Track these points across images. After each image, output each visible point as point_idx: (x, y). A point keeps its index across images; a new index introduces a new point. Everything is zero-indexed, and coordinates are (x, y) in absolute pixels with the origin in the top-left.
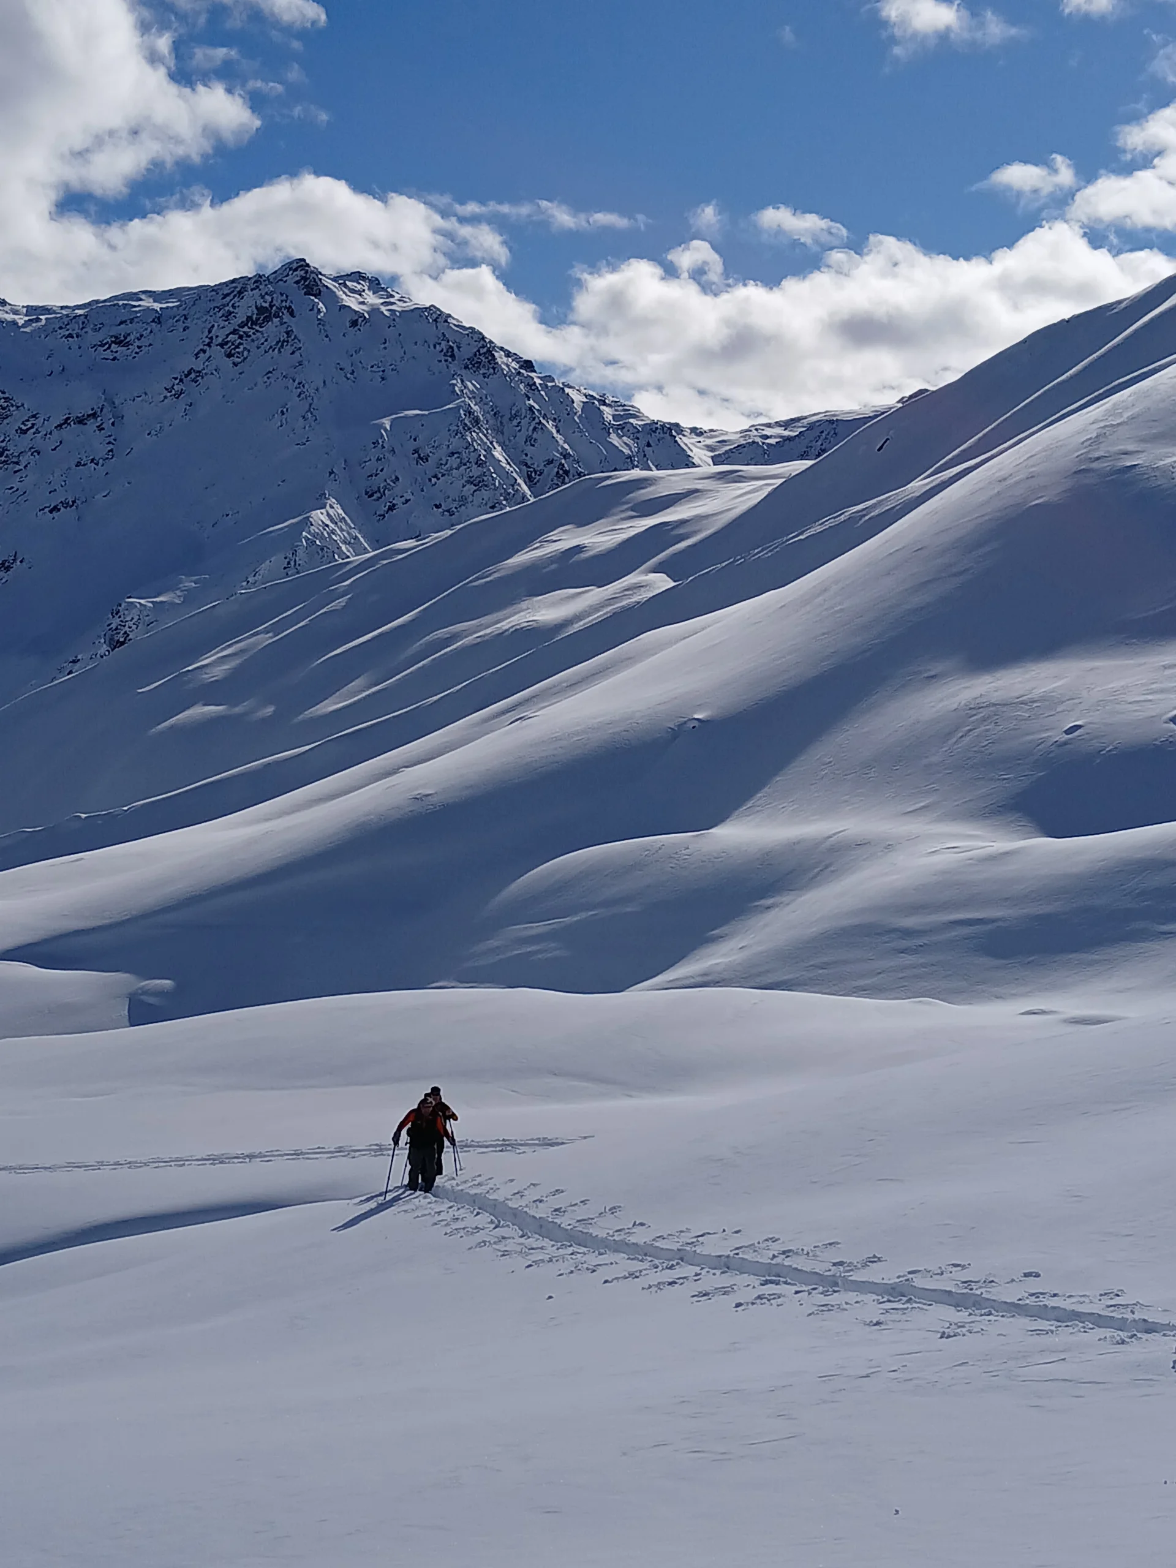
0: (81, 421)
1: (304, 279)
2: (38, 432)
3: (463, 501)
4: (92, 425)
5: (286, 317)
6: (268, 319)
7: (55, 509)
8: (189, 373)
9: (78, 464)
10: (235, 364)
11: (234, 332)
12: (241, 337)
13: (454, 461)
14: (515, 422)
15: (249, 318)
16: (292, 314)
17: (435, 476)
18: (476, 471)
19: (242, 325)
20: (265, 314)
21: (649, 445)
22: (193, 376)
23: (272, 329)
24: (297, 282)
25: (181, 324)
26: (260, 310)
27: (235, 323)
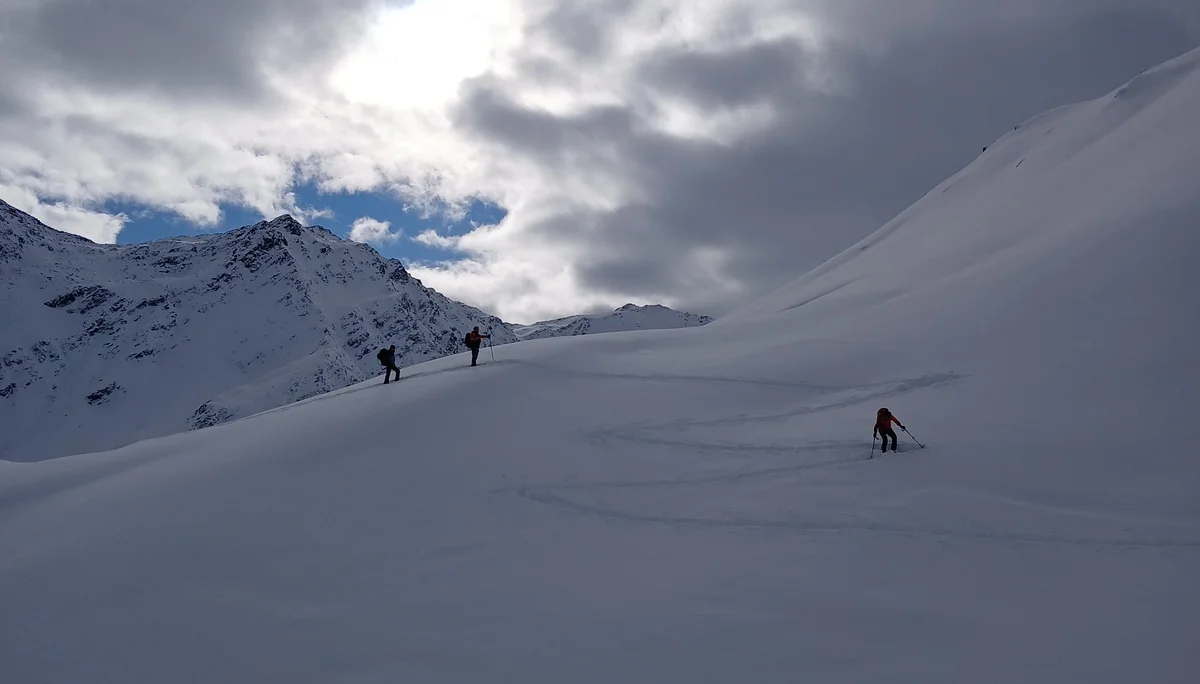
0: (153, 303)
1: (291, 225)
2: (124, 310)
3: (407, 349)
4: (161, 306)
5: (283, 245)
6: (272, 246)
7: (140, 356)
8: (223, 276)
9: (153, 329)
10: (252, 271)
11: (250, 253)
12: (255, 256)
13: (399, 326)
14: (423, 310)
15: (260, 245)
16: (286, 244)
17: (389, 334)
18: (414, 332)
19: (255, 249)
20: (269, 243)
21: (491, 328)
22: (225, 278)
23: (274, 252)
24: (286, 227)
25: (210, 252)
26: (267, 241)
27: (250, 248)
